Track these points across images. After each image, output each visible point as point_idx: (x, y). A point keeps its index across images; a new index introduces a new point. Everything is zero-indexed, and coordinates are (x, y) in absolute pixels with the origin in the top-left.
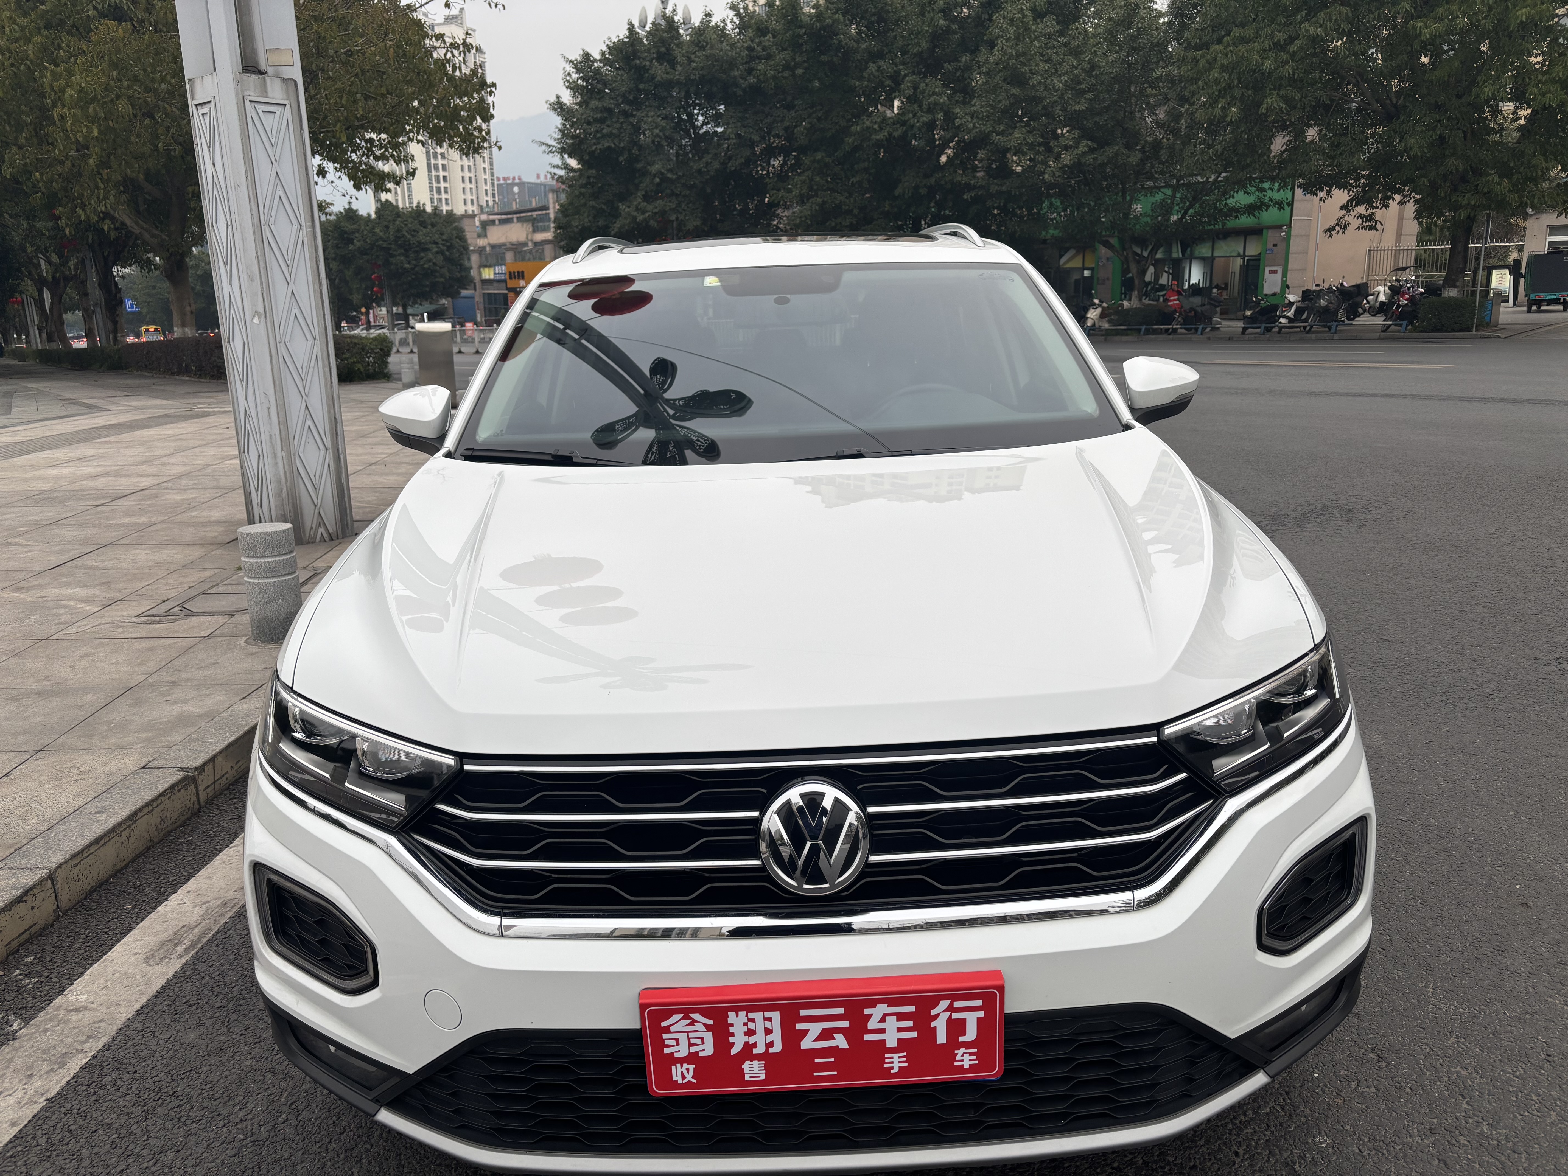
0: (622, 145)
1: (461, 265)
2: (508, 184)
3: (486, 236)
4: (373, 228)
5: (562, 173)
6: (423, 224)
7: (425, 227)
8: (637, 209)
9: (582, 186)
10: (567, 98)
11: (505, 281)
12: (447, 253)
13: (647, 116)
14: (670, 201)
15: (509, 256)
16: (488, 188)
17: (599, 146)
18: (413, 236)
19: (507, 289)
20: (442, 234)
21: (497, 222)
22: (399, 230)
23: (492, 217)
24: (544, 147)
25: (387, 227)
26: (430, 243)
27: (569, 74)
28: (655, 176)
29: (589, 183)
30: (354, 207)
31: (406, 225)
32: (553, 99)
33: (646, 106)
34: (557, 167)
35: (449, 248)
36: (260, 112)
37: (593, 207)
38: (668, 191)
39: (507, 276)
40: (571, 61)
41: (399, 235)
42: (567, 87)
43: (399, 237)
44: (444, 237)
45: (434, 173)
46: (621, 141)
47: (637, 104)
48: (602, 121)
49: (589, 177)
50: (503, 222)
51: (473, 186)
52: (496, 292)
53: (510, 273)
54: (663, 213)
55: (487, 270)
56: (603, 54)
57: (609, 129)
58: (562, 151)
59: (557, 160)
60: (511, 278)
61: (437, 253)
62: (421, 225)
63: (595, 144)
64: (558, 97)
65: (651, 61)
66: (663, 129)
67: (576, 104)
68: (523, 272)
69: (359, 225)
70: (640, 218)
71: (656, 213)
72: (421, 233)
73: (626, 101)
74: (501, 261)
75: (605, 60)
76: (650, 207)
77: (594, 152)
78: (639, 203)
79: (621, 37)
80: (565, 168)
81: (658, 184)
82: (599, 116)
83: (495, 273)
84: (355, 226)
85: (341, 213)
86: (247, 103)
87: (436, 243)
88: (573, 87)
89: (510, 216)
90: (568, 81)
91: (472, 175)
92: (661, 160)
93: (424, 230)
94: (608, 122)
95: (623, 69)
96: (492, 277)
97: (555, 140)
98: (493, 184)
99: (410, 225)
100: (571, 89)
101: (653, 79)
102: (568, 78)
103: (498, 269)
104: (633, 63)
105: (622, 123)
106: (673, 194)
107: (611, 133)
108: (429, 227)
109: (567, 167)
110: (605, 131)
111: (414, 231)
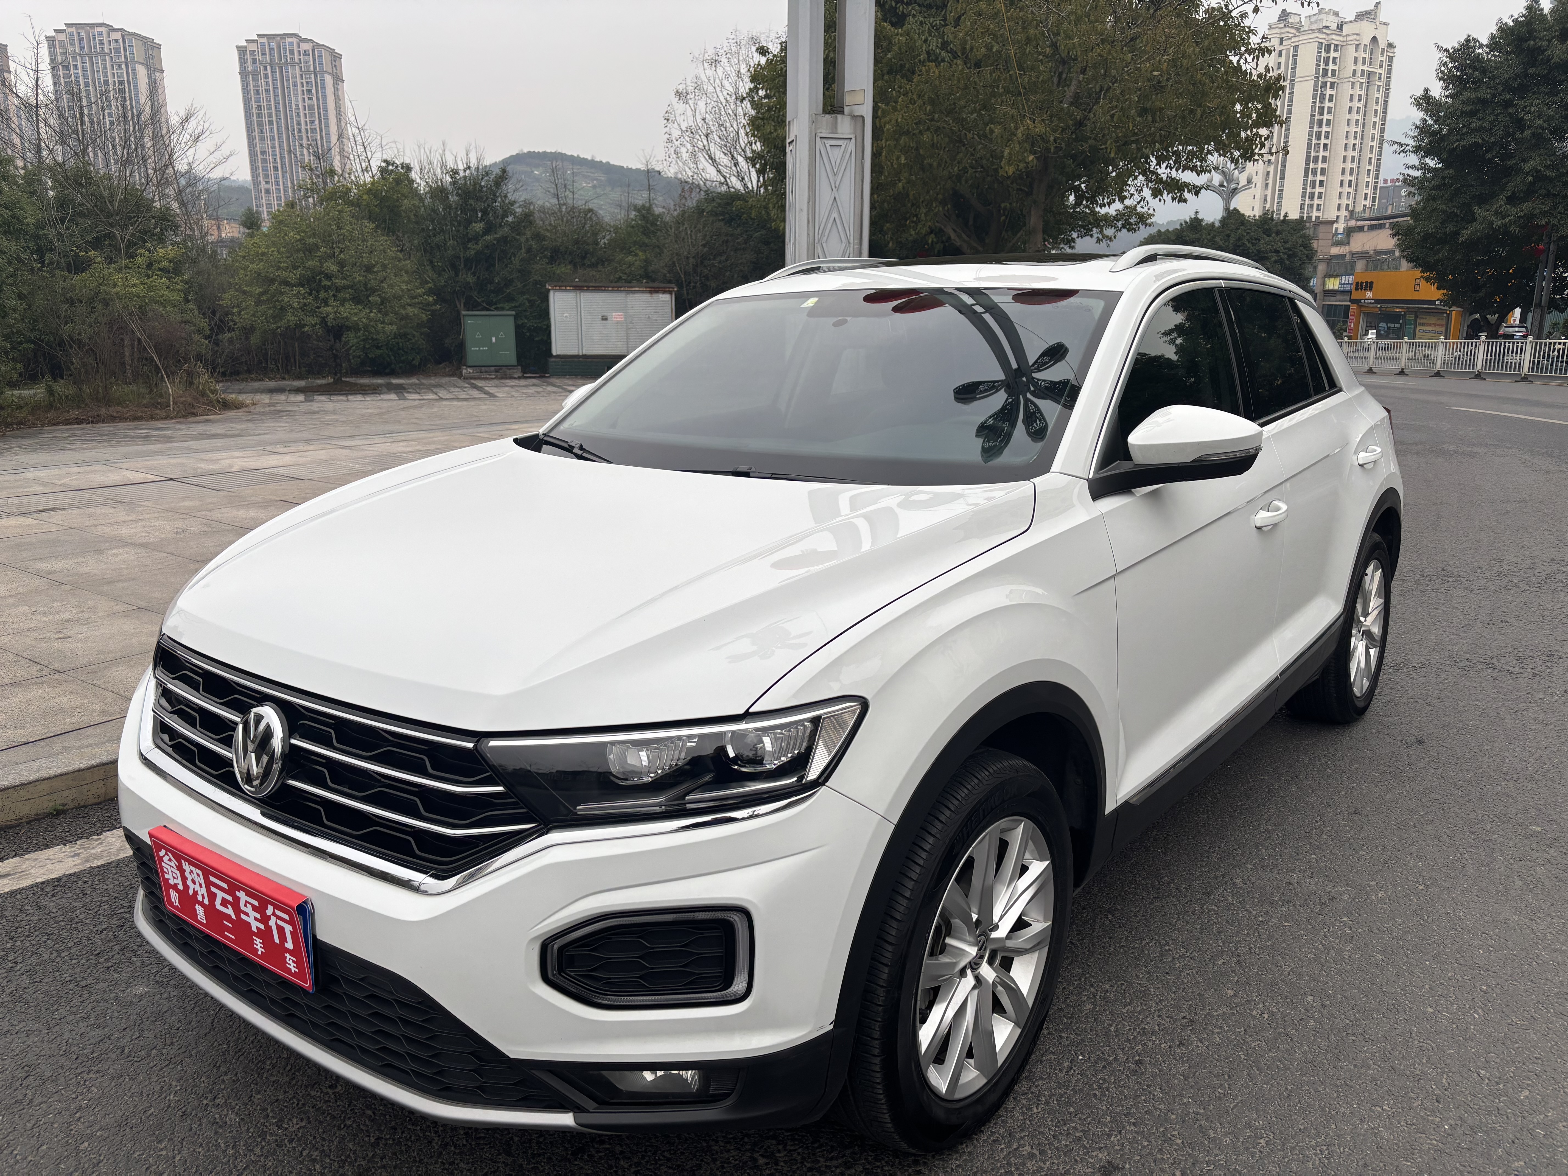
0: (1493, 139)
1: (1300, 274)
2: (1395, 187)
3: (1348, 243)
4: (1214, 237)
5: (1418, 174)
6: (1268, 233)
7: (1269, 236)
8: (1496, 213)
9: (1433, 188)
10: (1437, 90)
11: (1350, 292)
12: (1287, 262)
13: (1532, 105)
14: (1543, 203)
15: (1360, 266)
16: (1369, 191)
17: (1462, 143)
18: (1253, 245)
19: (1351, 301)
20: (1286, 242)
21: (1366, 228)
22: (1239, 239)
23: (1360, 223)
24: (1396, 146)
25: (1228, 236)
26: (1271, 251)
27: (1445, 64)
28: (1527, 174)
29: (1444, 185)
30: (1200, 216)
31: (1248, 233)
32: (1419, 93)
33: (1534, 93)
34: (1413, 167)
35: (1290, 257)
36: (828, 146)
37: (1444, 212)
38: (1543, 191)
39: (1353, 287)
40: (1446, 50)
41: (1239, 243)
42: (1440, 79)
43: (1239, 246)
44: (1287, 246)
45: (1310, 178)
46: (1491, 135)
47: (1522, 90)
48: (1472, 114)
49: (1444, 178)
50: (1372, 228)
51: (1351, 190)
52: (1337, 303)
53: (1357, 283)
54: (1530, 217)
55: (1332, 280)
56: (1493, 37)
57: (1479, 123)
58: (1417, 150)
59: (1414, 159)
60: (1357, 289)
61: (1276, 262)
62: (1264, 233)
63: (1457, 140)
64: (1426, 90)
65: (1549, 41)
66: (1549, 119)
67: (1447, 97)
68: (1372, 283)
69: (1201, 235)
70: (1498, 223)
71: (1519, 217)
72: (1263, 241)
73: (1508, 88)
74: (1350, 271)
75: (1494, 44)
76: (1514, 211)
77: (1455, 149)
78: (1501, 206)
79: (1516, 16)
80: (1422, 169)
81: (1531, 184)
82: (1468, 108)
83: (1340, 284)
84: (1197, 236)
85: (1186, 222)
86: (818, 139)
87: (1277, 252)
88: (1447, 78)
89: (1382, 222)
90: (1442, 72)
91: (1353, 178)
92: (1540, 155)
93: (1267, 239)
94: (1480, 115)
95: (1514, 53)
96: (1336, 287)
97: (1414, 137)
98: (1376, 187)
99: (1252, 234)
100: (1444, 80)
101: (1549, 60)
102: (1443, 69)
103: (1344, 279)
104: (1525, 45)
105: (1497, 115)
106: (1548, 195)
107: (1481, 127)
108: (1273, 235)
109: (1424, 168)
110: (1473, 126)
111: (1256, 239)
